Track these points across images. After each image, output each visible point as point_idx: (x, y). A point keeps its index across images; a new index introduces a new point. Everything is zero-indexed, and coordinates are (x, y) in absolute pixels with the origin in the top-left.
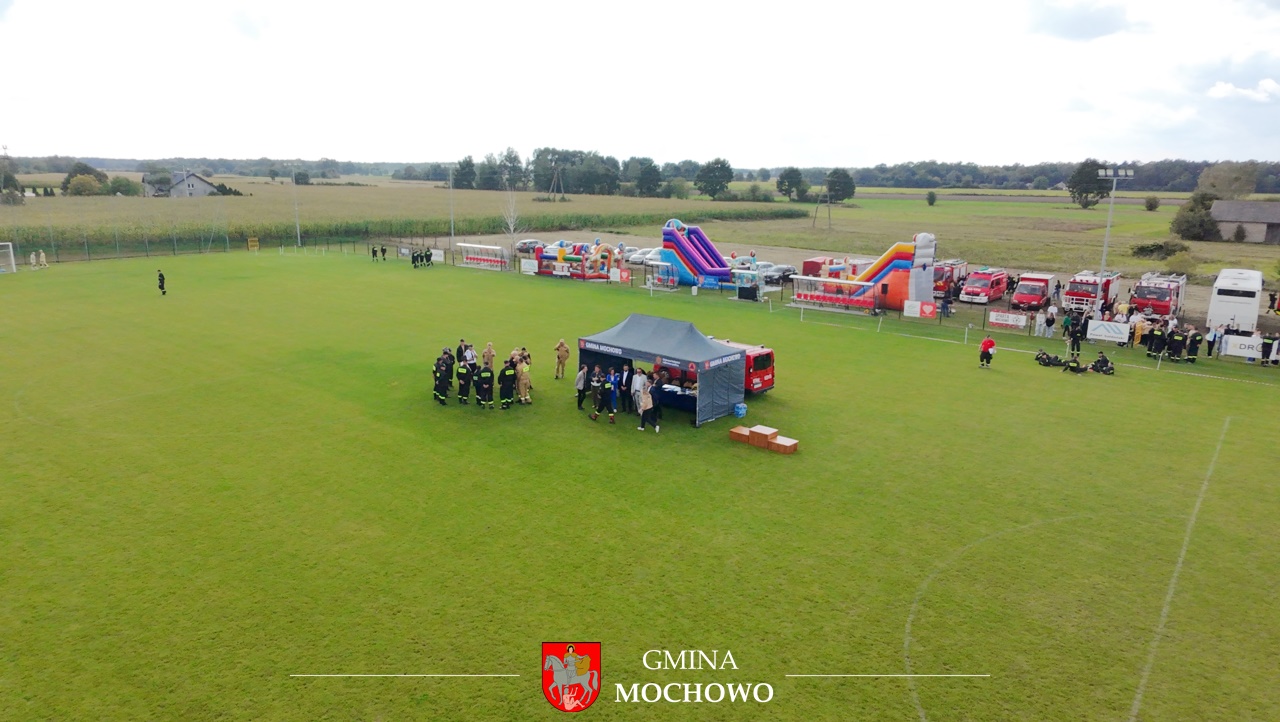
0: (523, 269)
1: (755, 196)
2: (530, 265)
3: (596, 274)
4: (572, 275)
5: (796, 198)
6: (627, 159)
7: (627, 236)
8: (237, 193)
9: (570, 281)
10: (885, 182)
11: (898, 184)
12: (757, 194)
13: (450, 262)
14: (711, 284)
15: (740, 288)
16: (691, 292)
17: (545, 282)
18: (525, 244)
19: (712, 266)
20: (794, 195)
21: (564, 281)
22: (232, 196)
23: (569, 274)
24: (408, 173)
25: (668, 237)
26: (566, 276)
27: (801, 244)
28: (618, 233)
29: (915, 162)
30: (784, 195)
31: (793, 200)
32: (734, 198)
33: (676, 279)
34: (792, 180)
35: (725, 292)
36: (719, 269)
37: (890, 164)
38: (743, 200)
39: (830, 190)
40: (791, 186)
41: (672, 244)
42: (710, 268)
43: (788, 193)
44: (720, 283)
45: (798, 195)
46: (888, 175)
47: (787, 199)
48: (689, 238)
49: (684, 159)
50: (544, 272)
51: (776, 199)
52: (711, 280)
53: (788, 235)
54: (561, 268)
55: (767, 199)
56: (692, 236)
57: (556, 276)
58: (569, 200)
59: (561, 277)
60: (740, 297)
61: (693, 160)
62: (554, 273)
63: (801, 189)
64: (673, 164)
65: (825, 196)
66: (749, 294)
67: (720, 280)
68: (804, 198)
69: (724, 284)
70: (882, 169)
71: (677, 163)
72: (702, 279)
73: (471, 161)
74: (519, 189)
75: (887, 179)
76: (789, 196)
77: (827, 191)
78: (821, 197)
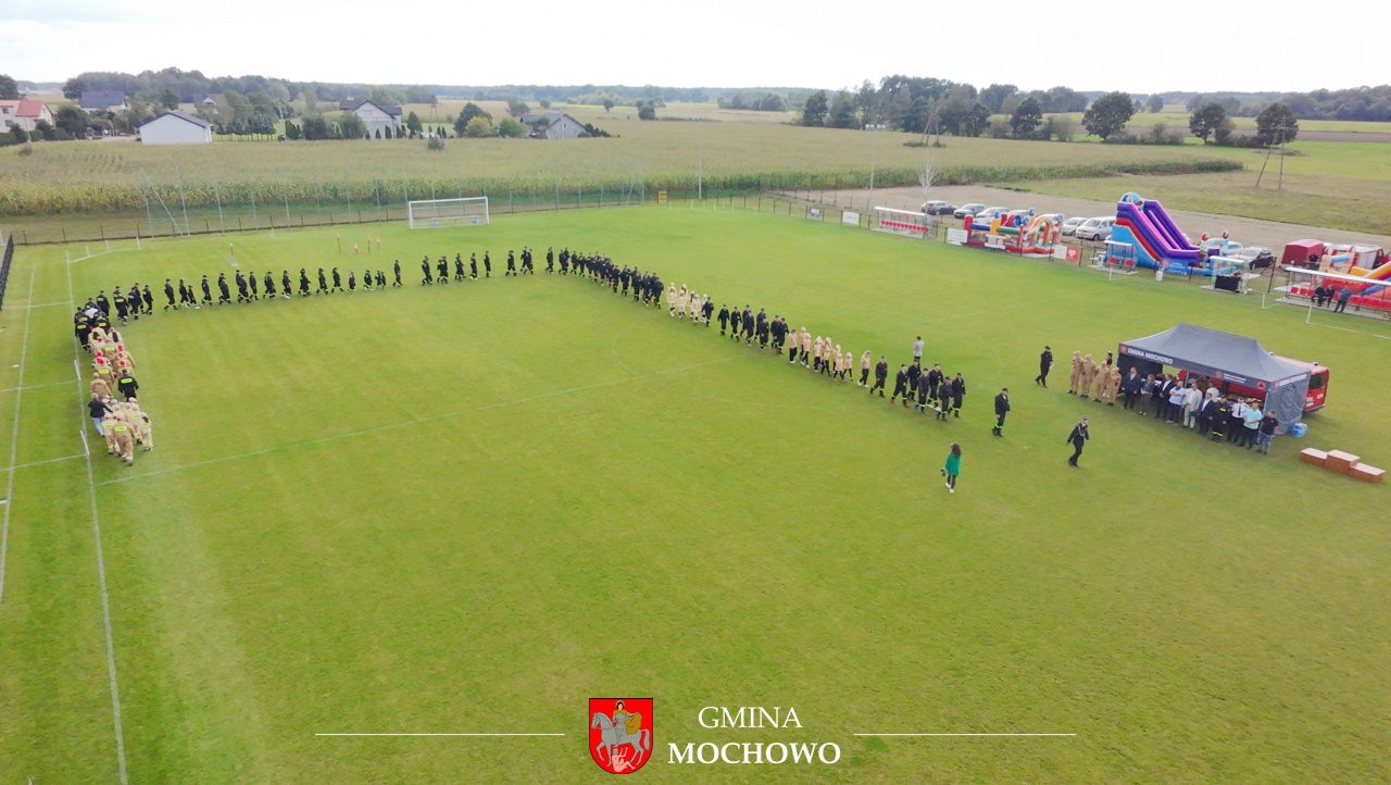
0: (949, 238)
1: (1159, 138)
2: (958, 235)
3: (1031, 248)
4: (1008, 248)
5: (1215, 141)
6: (987, 86)
7: (1029, 194)
8: (605, 134)
9: (1003, 255)
12: (1163, 135)
13: (865, 225)
14: (1178, 269)
15: (1218, 277)
16: (1155, 276)
17: (972, 253)
18: (931, 205)
19: (1174, 247)
20: (1211, 139)
21: (996, 255)
22: (602, 138)
23: (1004, 247)
24: (737, 101)
25: (1124, 213)
26: (999, 250)
27: (1250, 211)
28: (1017, 190)
30: (1199, 136)
31: (1211, 144)
32: (1132, 141)
33: (1135, 260)
34: (1210, 116)
35: (1195, 279)
36: (1180, 250)
38: (1143, 142)
39: (1261, 128)
40: (1208, 125)
41: (1129, 220)
42: (1170, 249)
43: (1203, 134)
44: (1190, 268)
45: (1217, 136)
47: (1201, 141)
48: (1146, 212)
49: (1055, 86)
50: (974, 243)
51: (1187, 140)
52: (1178, 265)
53: (1230, 199)
54: (994, 240)
55: (1175, 141)
56: (1150, 212)
57: (987, 248)
58: (944, 146)
59: (995, 249)
60: (1217, 286)
61: (1067, 87)
62: (986, 245)
63: (1221, 129)
64: (1041, 92)
65: (1254, 138)
66: (1228, 284)
67: (1190, 265)
68: (1224, 141)
69: (1195, 269)
70: (1321, 95)
71: (1046, 90)
72: (1166, 262)
76: (1205, 138)
77: (1257, 131)
78: (1248, 140)
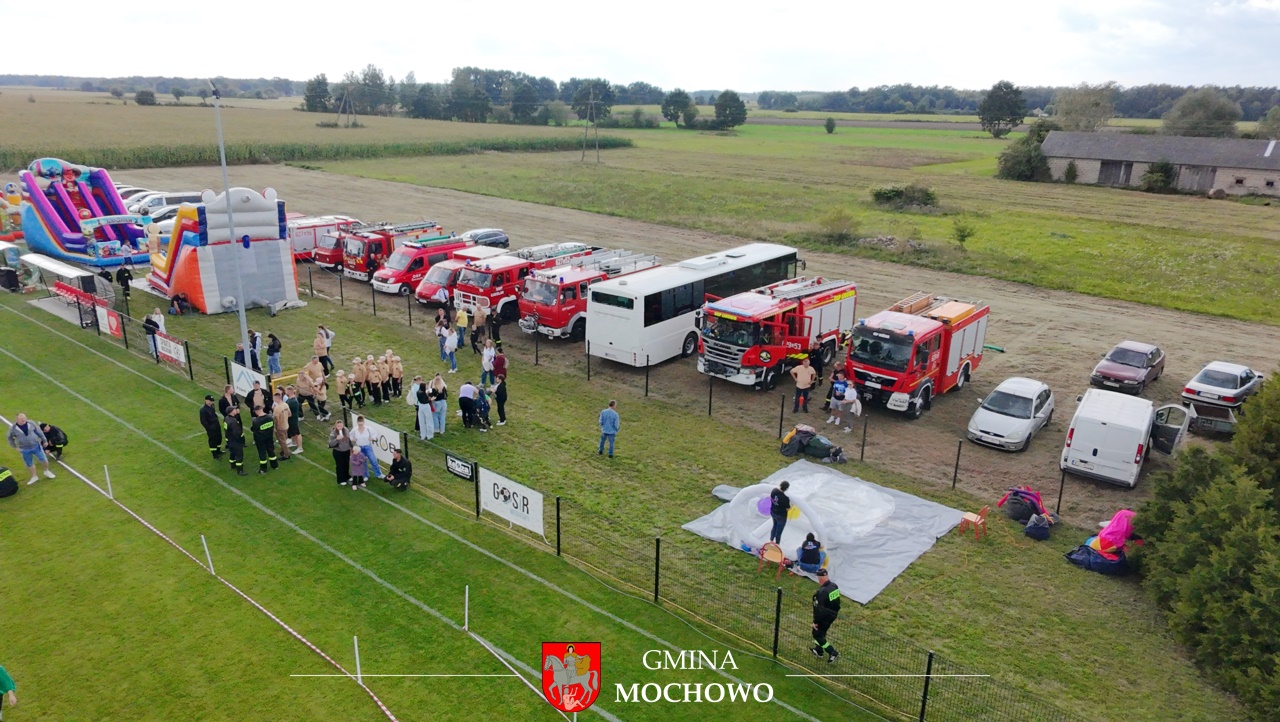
1: (637, 121)
5: (683, 124)
10: (855, 107)
11: (870, 109)
12: (640, 119)
20: (681, 121)
29: (890, 86)
30: (670, 120)
31: (680, 127)
32: (615, 125)
34: (678, 104)
37: (863, 88)
38: (624, 126)
39: (719, 114)
40: (677, 110)
43: (674, 118)
45: (685, 121)
46: (860, 99)
47: (673, 124)
51: (662, 124)
55: (651, 125)
58: (362, 126)
63: (687, 113)
65: (713, 121)
68: (691, 124)
70: (854, 92)
73: (324, 79)
74: (383, 114)
75: (858, 104)
76: (677, 122)
77: (715, 115)
78: (709, 124)
